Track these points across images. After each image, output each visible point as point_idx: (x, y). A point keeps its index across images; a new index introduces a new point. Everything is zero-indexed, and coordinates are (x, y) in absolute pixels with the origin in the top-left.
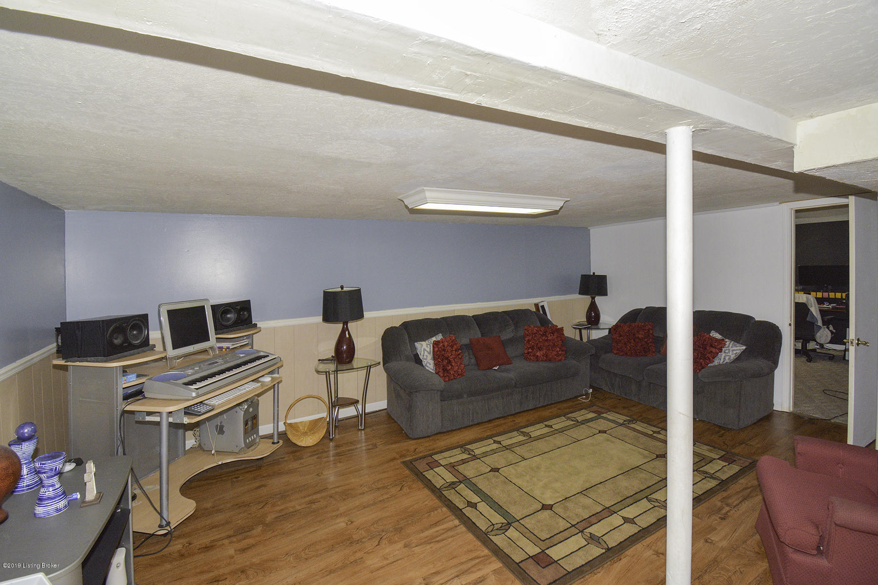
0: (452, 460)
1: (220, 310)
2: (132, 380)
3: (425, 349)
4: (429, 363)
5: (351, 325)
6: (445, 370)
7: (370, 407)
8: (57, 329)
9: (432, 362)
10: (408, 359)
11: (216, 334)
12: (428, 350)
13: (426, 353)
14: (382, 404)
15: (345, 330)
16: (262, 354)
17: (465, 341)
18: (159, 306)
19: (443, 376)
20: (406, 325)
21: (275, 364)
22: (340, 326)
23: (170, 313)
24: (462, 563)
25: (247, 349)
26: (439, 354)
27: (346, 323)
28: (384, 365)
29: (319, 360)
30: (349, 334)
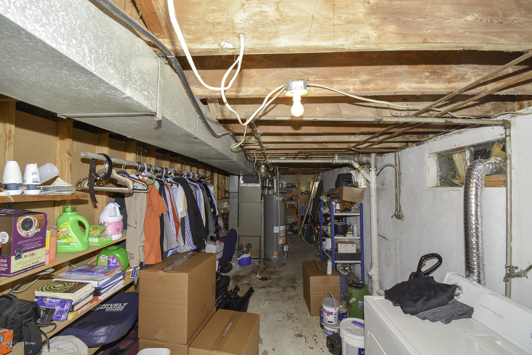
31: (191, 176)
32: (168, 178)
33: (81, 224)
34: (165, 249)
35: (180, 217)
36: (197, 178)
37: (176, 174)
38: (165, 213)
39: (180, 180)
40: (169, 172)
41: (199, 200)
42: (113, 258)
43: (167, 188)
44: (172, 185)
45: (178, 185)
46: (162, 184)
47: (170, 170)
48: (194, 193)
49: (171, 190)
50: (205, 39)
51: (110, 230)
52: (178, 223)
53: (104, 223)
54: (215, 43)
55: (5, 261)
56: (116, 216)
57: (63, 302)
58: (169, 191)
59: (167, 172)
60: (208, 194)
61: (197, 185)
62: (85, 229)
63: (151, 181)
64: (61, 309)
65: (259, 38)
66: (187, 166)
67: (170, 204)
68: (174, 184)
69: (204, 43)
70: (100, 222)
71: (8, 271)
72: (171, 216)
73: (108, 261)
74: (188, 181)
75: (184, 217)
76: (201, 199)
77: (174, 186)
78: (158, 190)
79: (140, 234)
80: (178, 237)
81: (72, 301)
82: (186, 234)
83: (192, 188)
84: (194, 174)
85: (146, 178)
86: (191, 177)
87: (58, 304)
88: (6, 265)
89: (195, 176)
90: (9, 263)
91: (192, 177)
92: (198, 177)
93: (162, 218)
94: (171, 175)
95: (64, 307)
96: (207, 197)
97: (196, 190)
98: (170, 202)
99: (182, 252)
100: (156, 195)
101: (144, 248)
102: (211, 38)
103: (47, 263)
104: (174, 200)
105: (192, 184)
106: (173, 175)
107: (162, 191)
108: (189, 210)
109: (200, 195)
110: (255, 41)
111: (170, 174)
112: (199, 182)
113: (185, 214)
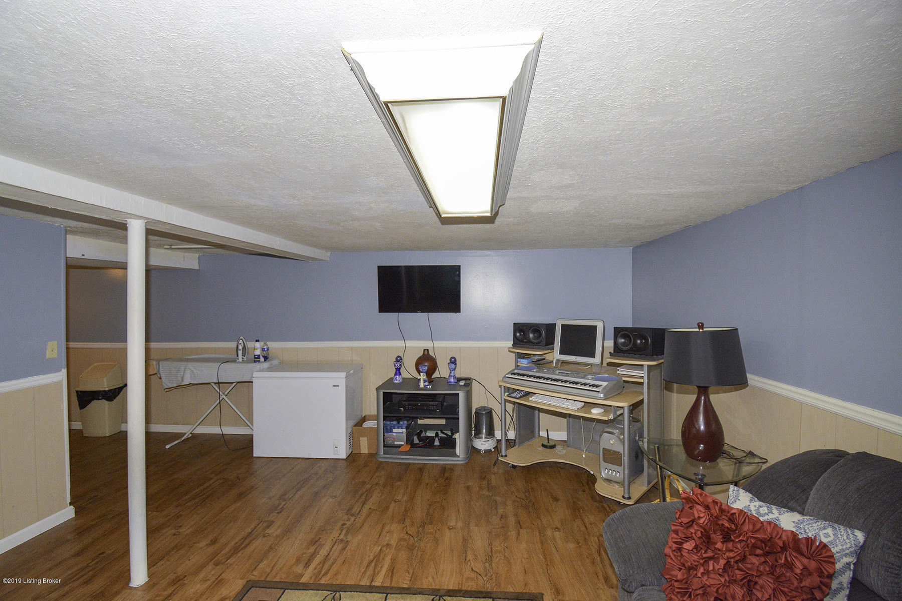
15: (700, 398)
23: (564, 326)
24: (333, 564)
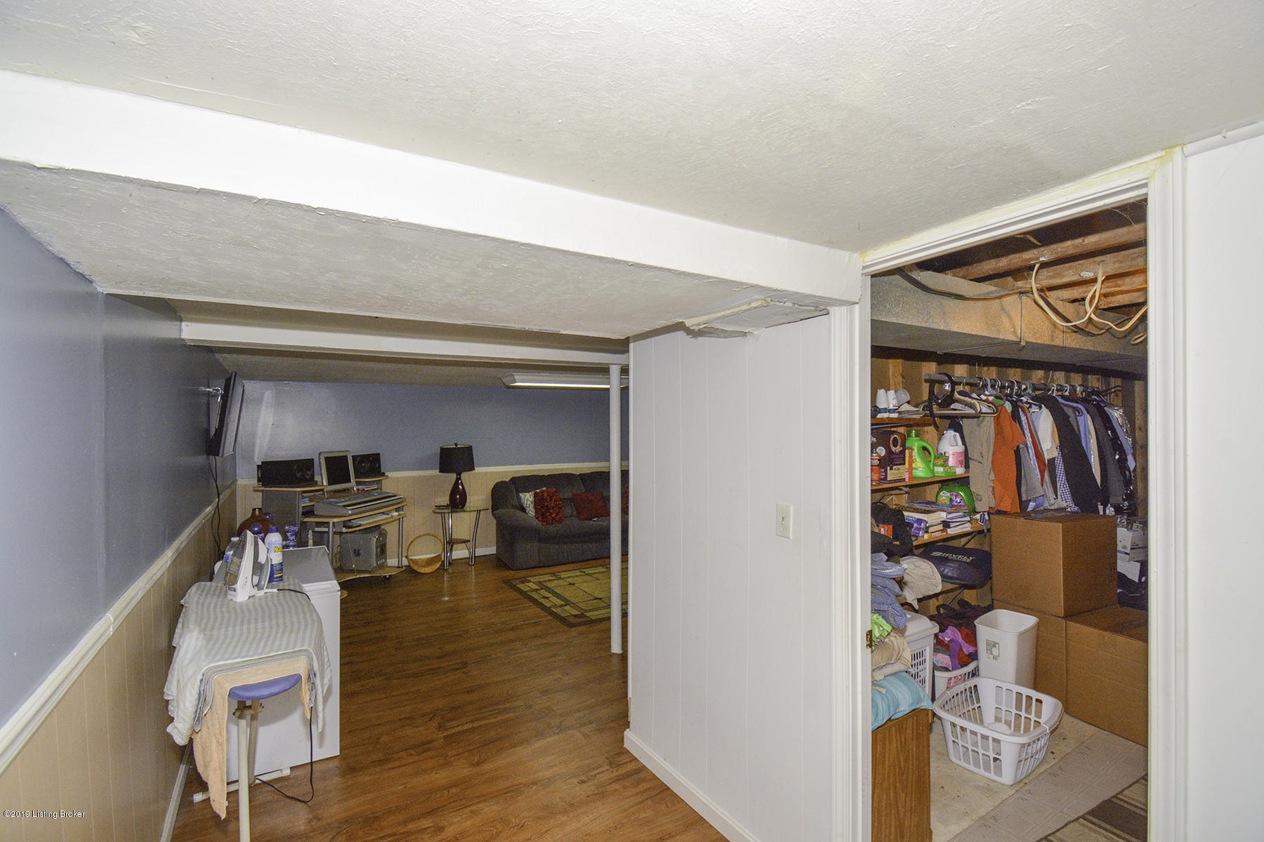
0: (542, 580)
1: (359, 460)
2: (306, 503)
3: (528, 498)
4: (531, 511)
5: (465, 476)
6: (543, 515)
7: (480, 552)
8: (258, 466)
9: (533, 510)
10: (513, 507)
11: (356, 478)
12: (531, 500)
13: (529, 502)
14: (492, 550)
15: (458, 479)
16: (391, 495)
17: (568, 495)
18: (320, 454)
19: (542, 521)
20: (514, 480)
21: (402, 502)
22: (454, 476)
23: (326, 459)
25: (379, 491)
26: (538, 501)
27: (459, 474)
28: (492, 512)
29: (436, 506)
30: (462, 485)
31: (1066, 391)
32: (1023, 396)
33: (924, 449)
34: (1024, 498)
35: (1047, 457)
36: (1082, 393)
37: (1035, 389)
38: (1021, 446)
39: (1044, 399)
40: (1024, 387)
41: (1085, 434)
42: (956, 496)
43: (1023, 411)
44: (1030, 407)
45: (1040, 407)
46: (1015, 406)
47: (1025, 384)
48: (1072, 419)
49: (1029, 415)
50: (1065, 273)
51: (951, 462)
52: (1045, 464)
53: (945, 453)
54: (1075, 275)
55: (883, 470)
56: (957, 445)
57: (920, 521)
58: (1026, 415)
59: (1020, 388)
60: (1105, 425)
61: (1080, 406)
62: (930, 454)
63: (1000, 402)
64: (919, 526)
65: (1121, 262)
66: (1057, 373)
67: (1029, 435)
68: (1033, 406)
69: (1064, 276)
70: (940, 452)
71: (885, 479)
72: (1032, 451)
73: (951, 499)
74: (1060, 400)
75: (1055, 458)
76: (1089, 432)
77: (1035, 409)
78: (1010, 414)
79: (988, 472)
80: (1044, 484)
81: (927, 523)
82: (1058, 487)
83: (1069, 412)
84: (1073, 386)
85: (991, 398)
86: (1067, 393)
87: (915, 522)
88: (884, 474)
89: (1075, 391)
90: (886, 472)
91: (1069, 393)
92: (1083, 391)
93: (1017, 452)
94: (1027, 392)
95: (921, 525)
96: (1103, 430)
97: (1076, 416)
98: (1028, 431)
99: (1052, 508)
100: (1007, 422)
101: (993, 490)
102: (1071, 271)
103: (907, 480)
104: (1035, 429)
105: (1066, 405)
106: (1030, 391)
107: (1015, 416)
108: (1062, 447)
109: (1087, 426)
110: (1117, 265)
111: (1026, 389)
112: (1084, 401)
113: (1055, 453)
